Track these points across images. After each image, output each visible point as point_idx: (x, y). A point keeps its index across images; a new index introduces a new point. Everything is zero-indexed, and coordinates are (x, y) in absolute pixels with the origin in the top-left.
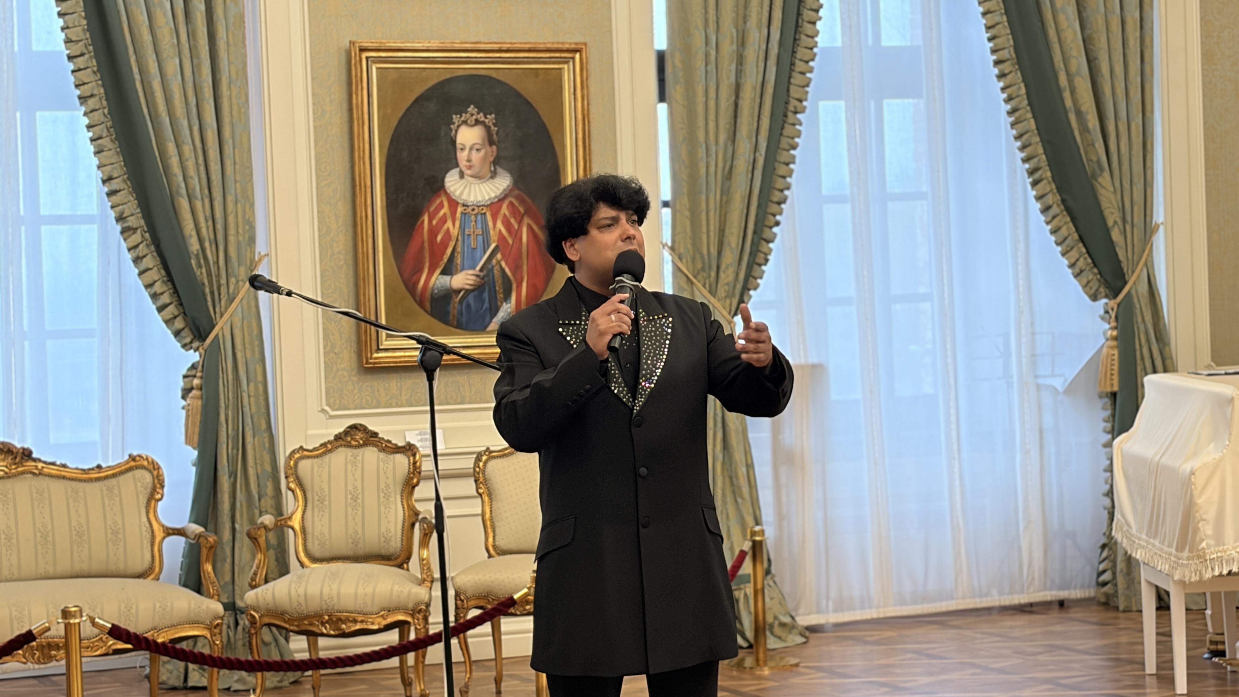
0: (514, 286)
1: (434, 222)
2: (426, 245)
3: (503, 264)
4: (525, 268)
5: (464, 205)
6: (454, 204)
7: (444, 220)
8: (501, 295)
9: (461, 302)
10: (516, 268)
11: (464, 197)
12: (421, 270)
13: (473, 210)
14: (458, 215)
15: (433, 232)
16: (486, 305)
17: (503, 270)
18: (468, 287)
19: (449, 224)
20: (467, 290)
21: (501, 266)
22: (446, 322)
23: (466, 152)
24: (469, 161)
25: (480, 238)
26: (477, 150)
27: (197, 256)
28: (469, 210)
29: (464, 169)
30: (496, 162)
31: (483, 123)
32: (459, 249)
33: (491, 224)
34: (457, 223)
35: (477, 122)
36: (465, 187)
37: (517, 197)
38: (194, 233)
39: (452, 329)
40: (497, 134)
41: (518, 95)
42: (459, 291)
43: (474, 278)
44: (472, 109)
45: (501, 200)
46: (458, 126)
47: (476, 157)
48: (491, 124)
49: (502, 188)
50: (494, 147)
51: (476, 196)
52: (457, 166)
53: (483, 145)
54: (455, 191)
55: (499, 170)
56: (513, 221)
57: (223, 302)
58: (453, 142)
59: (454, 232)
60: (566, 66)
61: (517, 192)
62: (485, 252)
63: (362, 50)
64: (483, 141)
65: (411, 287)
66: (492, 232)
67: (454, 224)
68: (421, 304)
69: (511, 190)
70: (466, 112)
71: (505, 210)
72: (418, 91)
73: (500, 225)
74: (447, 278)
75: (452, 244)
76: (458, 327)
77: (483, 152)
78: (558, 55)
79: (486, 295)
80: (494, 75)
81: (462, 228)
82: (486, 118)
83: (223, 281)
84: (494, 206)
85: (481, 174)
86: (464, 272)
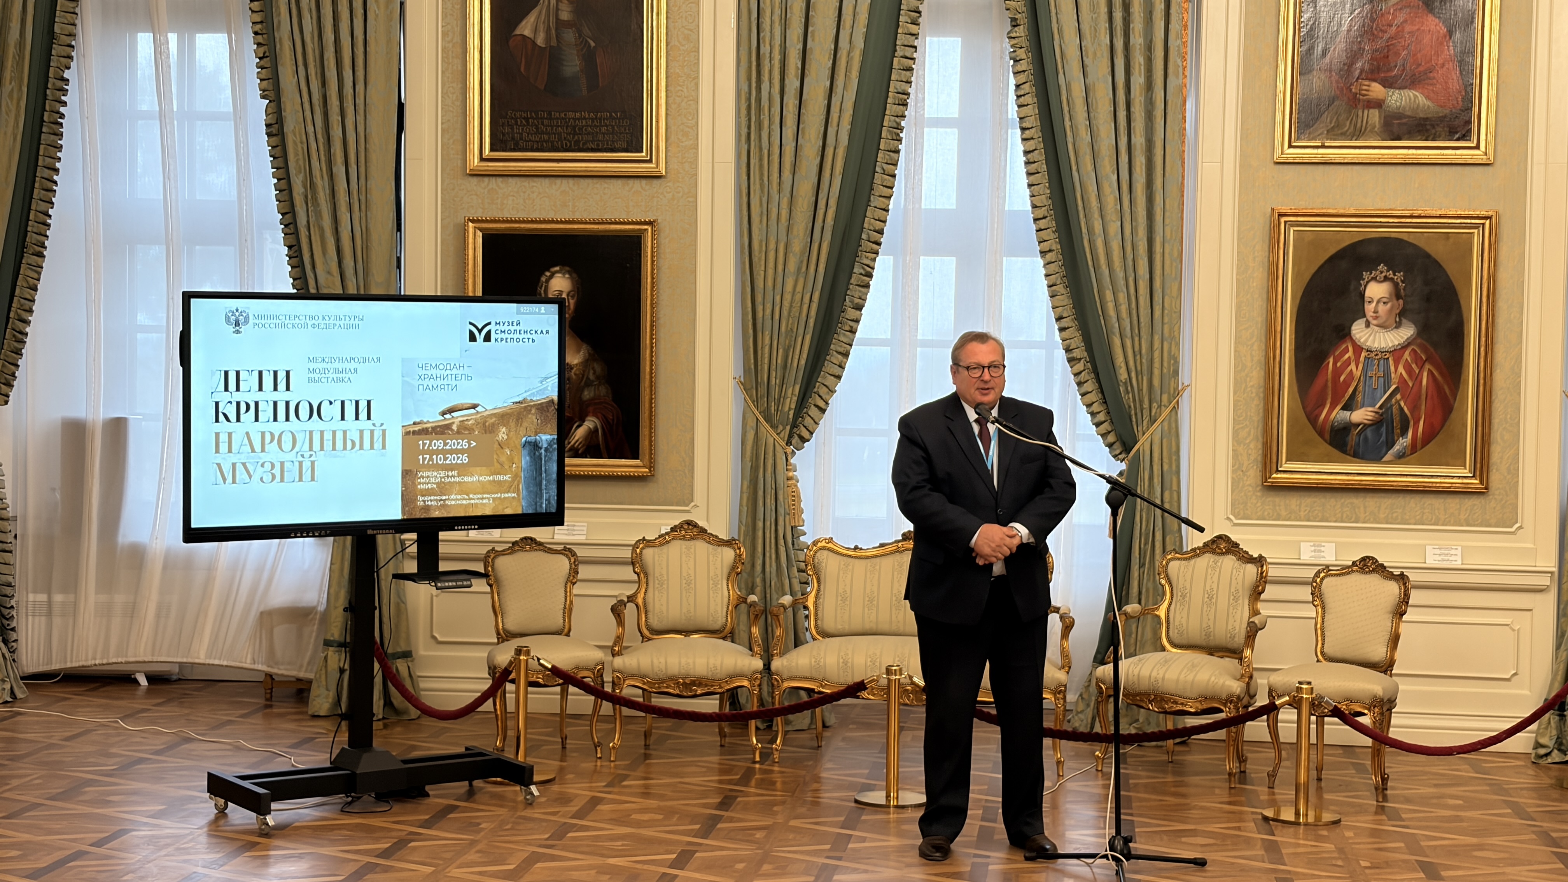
0: (1412, 423)
1: (1339, 365)
2: (1330, 384)
3: (1402, 404)
4: (1423, 407)
5: (1369, 351)
6: (1358, 349)
7: (1348, 363)
8: (1399, 431)
9: (1359, 434)
10: (1415, 408)
11: (1368, 344)
12: (1323, 405)
13: (1376, 355)
14: (1362, 358)
15: (1337, 373)
16: (1383, 438)
17: (1401, 409)
18: (1366, 422)
19: (1353, 366)
20: (1365, 425)
21: (1400, 405)
22: (1344, 452)
23: (1374, 304)
24: (1375, 312)
25: (1382, 380)
26: (1384, 303)
27: (1125, 383)
28: (1373, 355)
29: (1370, 319)
30: (1402, 314)
31: (1392, 280)
32: (1361, 388)
33: (1392, 369)
34: (1360, 367)
35: (1386, 279)
36: (1370, 335)
37: (1420, 346)
38: (1123, 365)
39: (1348, 457)
40: (1404, 289)
41: (1428, 256)
42: (1359, 425)
43: (1373, 414)
44: (1381, 267)
45: (1404, 347)
46: (1368, 282)
47: (1382, 308)
48: (1399, 280)
49: (1406, 338)
50: (1401, 301)
51: (1380, 343)
52: (1364, 316)
53: (1390, 299)
54: (1361, 338)
55: (1404, 321)
56: (1414, 366)
57: (1145, 423)
58: (1362, 296)
59: (1357, 373)
60: (1476, 231)
61: (1419, 341)
62: (1385, 393)
63: (1281, 215)
64: (1391, 295)
65: (1313, 419)
66: (1393, 375)
67: (1357, 368)
68: (1321, 434)
69: (1415, 339)
70: (1376, 270)
71: (1407, 355)
72: (1332, 251)
73: (1401, 369)
74: (1348, 413)
75: (1354, 384)
76: (1354, 456)
77: (1389, 305)
78: (1469, 221)
79: (1384, 429)
80: (1405, 237)
81: (1365, 371)
82: (1394, 275)
83: (1146, 405)
84: (1397, 352)
85: (1387, 324)
86: (1363, 409)
